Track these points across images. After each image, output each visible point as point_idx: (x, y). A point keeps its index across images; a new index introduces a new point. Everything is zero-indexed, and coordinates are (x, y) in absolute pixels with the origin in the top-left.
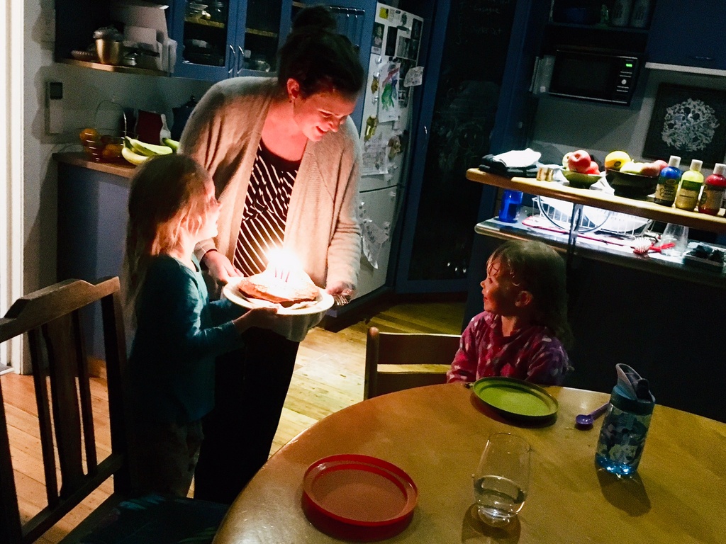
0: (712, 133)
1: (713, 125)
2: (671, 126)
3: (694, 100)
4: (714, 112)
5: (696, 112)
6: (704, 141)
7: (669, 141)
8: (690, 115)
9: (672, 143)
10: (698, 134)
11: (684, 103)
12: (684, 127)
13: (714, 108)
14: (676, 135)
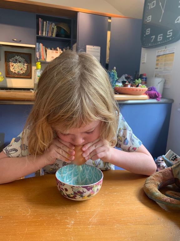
0: (26, 67)
1: (25, 64)
2: (12, 66)
3: (17, 56)
4: (25, 60)
5: (19, 60)
6: (24, 70)
7: (13, 71)
8: (18, 61)
9: (15, 71)
10: (22, 68)
11: (15, 57)
12: (17, 65)
13: (25, 59)
14: (15, 69)
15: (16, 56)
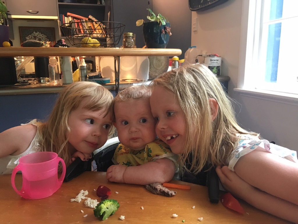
4: (46, 36)
8: (37, 39)
15: (34, 32)
